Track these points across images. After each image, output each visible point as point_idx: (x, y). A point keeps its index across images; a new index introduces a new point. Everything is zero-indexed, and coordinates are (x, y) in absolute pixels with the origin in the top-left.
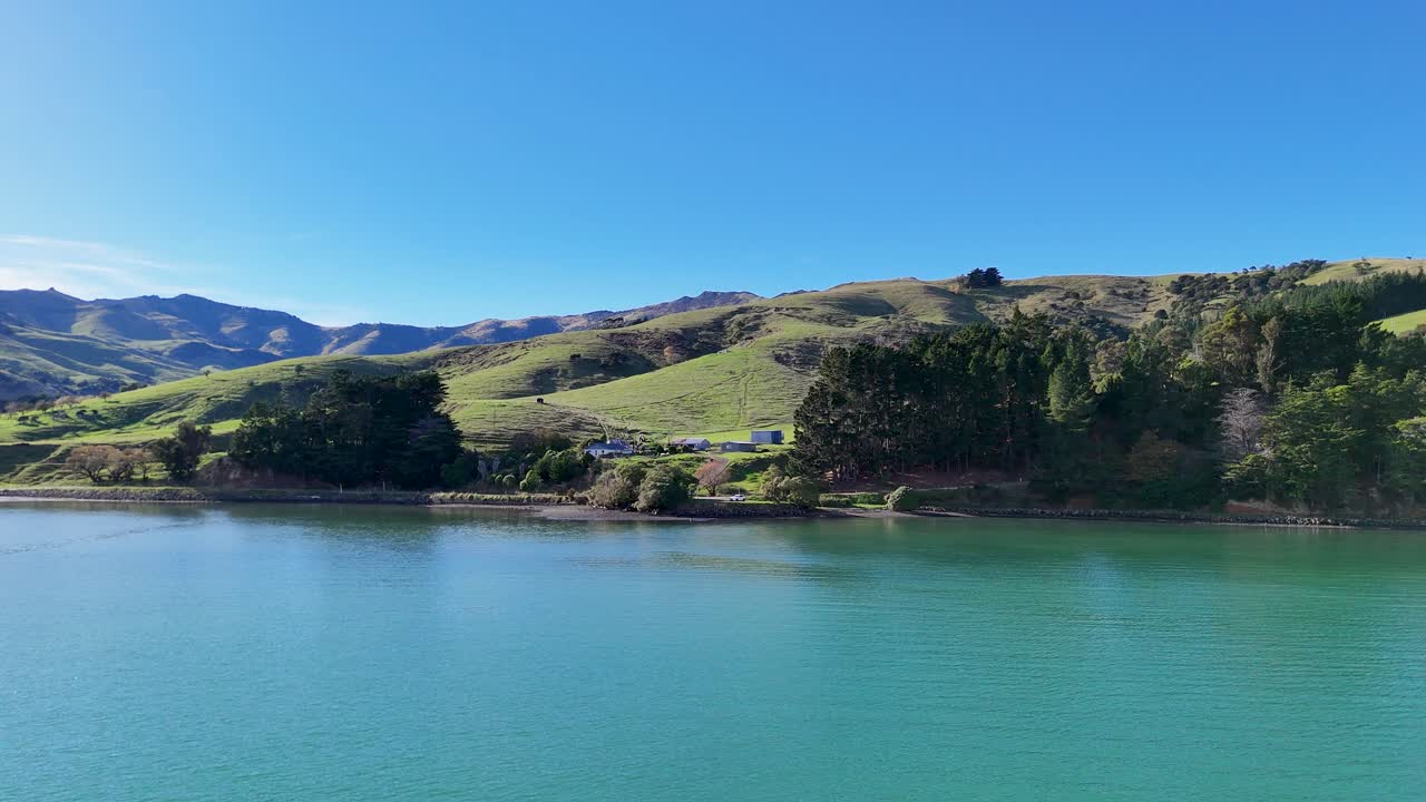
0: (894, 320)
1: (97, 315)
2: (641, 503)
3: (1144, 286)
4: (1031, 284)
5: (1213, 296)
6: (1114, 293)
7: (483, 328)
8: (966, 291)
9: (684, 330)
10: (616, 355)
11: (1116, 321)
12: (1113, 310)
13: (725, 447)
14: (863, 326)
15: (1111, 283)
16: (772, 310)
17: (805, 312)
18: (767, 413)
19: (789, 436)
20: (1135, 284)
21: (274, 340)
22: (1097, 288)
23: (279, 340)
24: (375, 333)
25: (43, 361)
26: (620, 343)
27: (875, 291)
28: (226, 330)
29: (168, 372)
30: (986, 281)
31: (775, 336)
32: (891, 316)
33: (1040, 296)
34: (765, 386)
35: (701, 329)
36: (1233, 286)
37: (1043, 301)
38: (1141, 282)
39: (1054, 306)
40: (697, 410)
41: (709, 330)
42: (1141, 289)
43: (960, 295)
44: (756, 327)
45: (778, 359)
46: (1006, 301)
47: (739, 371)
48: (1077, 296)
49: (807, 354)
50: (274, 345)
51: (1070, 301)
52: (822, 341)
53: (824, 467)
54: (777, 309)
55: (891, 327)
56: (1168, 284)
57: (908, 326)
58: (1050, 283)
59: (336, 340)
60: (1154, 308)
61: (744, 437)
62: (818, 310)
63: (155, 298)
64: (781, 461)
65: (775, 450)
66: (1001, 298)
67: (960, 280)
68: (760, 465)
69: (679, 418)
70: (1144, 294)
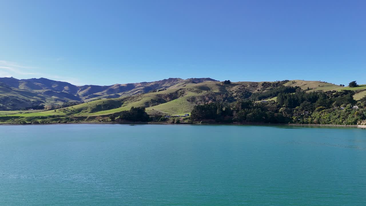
0: (209, 92)
1: (24, 84)
2: (175, 123)
3: (257, 84)
4: (236, 83)
5: (268, 87)
6: (251, 86)
7: (116, 86)
8: (224, 85)
9: (170, 94)
10: (159, 99)
11: (250, 91)
12: (250, 89)
13: (182, 116)
14: (203, 93)
15: (251, 83)
16: (186, 89)
17: (192, 90)
18: (186, 111)
19: (190, 114)
20: (256, 84)
21: (65, 89)
22: (248, 85)
23: (67, 89)
24: (90, 87)
25: (22, 96)
26: (159, 96)
27: (206, 85)
28: (53, 87)
29: (48, 98)
30: (228, 83)
31: (187, 96)
32: (208, 91)
33: (237, 86)
34: (186, 106)
35: (173, 93)
36: (272, 85)
37: (238, 87)
38: (257, 83)
39: (239, 88)
40: (176, 110)
41: (175, 94)
42: (256, 85)
43: (222, 85)
44: (183, 93)
45: (188, 100)
46: (231, 87)
47: (181, 103)
48: (244, 86)
49: (192, 100)
50: (66, 90)
51: (243, 87)
52: (195, 97)
53: (194, 119)
54: (187, 89)
55: (208, 93)
56: (261, 84)
57: (211, 93)
58: (240, 83)
59: (80, 89)
60: (258, 89)
61: (184, 115)
62: (195, 89)
63: (35, 79)
64: (189, 118)
65: (188, 117)
66: (230, 86)
67: (223, 82)
68: (186, 119)
69: (173, 112)
70: (257, 86)
